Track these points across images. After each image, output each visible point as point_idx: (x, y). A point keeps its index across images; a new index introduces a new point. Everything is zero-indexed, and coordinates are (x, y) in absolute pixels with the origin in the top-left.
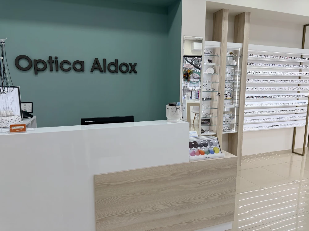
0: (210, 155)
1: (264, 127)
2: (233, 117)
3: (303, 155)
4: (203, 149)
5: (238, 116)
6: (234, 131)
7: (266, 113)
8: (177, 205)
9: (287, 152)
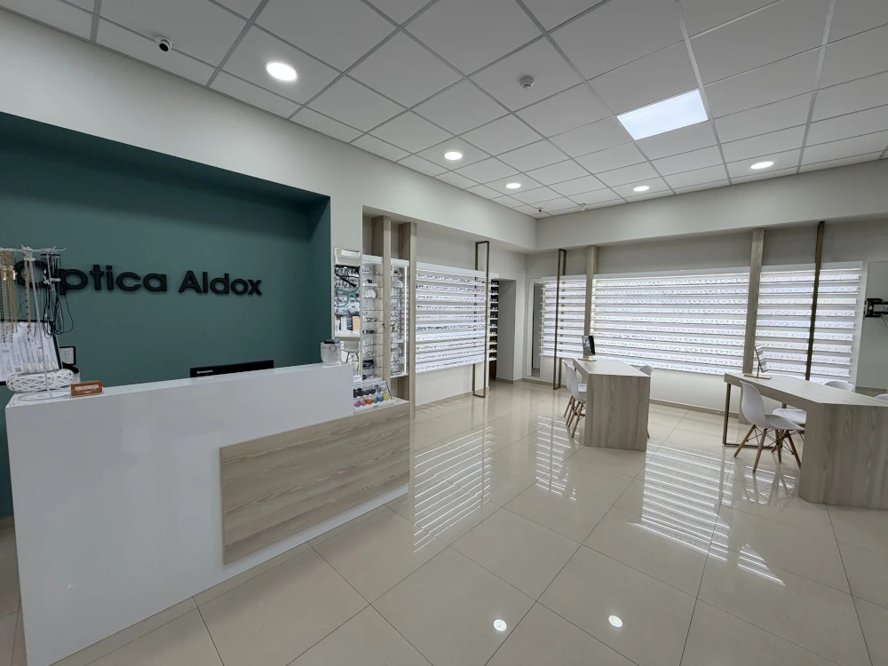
0: (379, 403)
1: (441, 365)
2: (402, 355)
3: (484, 397)
4: (370, 397)
5: (408, 353)
6: (404, 373)
7: (441, 348)
8: (340, 473)
9: (467, 395)
